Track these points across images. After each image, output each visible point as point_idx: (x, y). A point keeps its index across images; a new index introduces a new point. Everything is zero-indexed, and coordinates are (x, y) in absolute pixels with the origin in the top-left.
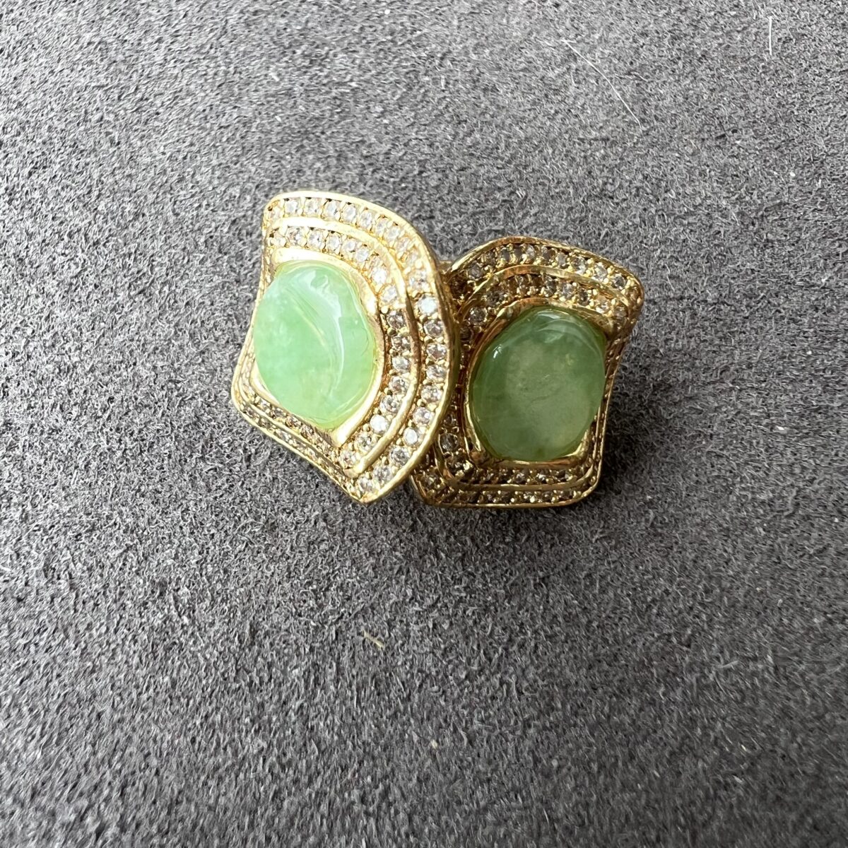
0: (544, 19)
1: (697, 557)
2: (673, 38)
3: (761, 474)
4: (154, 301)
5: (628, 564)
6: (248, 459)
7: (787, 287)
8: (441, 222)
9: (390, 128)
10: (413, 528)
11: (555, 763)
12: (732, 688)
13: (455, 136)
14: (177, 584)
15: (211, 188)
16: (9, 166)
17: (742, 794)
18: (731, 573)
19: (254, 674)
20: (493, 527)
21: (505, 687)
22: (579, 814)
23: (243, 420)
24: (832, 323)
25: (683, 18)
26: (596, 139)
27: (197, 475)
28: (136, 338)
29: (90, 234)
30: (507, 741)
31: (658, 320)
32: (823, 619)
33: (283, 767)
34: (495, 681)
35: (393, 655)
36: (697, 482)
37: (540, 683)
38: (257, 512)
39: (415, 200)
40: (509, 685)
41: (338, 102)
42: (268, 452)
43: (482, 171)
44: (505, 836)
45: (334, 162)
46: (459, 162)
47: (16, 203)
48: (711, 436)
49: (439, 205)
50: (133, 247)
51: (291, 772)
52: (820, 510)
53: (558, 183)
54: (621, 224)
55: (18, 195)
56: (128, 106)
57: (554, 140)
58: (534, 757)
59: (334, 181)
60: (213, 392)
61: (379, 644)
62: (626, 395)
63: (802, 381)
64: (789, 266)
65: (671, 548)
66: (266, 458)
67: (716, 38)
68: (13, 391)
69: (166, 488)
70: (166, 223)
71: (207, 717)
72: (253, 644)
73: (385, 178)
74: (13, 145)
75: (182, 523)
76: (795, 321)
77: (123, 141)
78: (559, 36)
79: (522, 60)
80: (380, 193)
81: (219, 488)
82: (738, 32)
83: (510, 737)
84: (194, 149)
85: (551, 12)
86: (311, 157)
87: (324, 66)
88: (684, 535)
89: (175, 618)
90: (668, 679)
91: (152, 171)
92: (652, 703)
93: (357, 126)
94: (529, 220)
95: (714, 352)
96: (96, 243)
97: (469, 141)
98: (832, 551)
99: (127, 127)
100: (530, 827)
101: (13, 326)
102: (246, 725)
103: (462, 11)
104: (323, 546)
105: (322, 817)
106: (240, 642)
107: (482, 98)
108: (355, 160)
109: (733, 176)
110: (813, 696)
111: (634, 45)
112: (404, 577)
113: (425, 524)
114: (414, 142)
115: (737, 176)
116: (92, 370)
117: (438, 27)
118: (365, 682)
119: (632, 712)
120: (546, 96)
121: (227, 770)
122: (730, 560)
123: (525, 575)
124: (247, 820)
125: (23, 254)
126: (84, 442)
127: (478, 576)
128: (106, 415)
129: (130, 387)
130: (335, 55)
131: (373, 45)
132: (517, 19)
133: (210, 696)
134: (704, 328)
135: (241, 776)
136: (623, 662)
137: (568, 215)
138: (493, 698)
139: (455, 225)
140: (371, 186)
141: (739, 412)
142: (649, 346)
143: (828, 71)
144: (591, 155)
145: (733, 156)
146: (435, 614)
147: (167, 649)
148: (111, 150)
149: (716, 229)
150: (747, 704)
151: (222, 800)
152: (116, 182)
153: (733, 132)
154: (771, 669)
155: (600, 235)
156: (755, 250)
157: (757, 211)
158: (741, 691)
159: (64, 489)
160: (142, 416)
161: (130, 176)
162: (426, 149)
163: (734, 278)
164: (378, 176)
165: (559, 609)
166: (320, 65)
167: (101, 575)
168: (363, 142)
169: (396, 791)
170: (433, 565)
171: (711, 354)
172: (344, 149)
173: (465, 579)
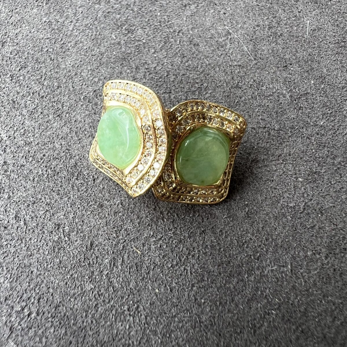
0: (219, 18)
1: (263, 226)
2: (269, 28)
3: (291, 196)
4: (63, 119)
5: (237, 227)
6: (94, 180)
7: (307, 125)
8: (174, 94)
9: (157, 58)
10: (155, 209)
11: (203, 301)
12: (274, 277)
13: (182, 62)
14: (64, 225)
15: (87, 78)
16: (12, 67)
17: (275, 317)
18: (276, 233)
19: (91, 260)
20: (185, 211)
21: (186, 271)
22: (211, 321)
23: (93, 165)
24: (324, 140)
25: (274, 20)
26: (236, 65)
27: (75, 185)
28: (55, 133)
29: (41, 93)
30: (185, 291)
31: (255, 136)
32: (311, 253)
33: (99, 295)
34: (182, 268)
35: (144, 256)
36: (266, 198)
37: (199, 270)
38: (96, 200)
39: (165, 86)
40: (187, 270)
41: (138, 48)
42: (102, 178)
43: (191, 76)
44: (182, 327)
45: (134, 70)
46: (182, 72)
47: (13, 80)
48: (273, 181)
49: (173, 88)
50: (56, 99)
51: (102, 298)
52: (314, 211)
53: (220, 82)
54: (243, 98)
55: (14, 78)
56: (58, 46)
57: (220, 65)
58: (195, 298)
59: (134, 77)
60: (83, 154)
61: (139, 252)
62: (241, 163)
63: (310, 161)
64: (308, 117)
65: (254, 222)
66: (101, 180)
67: (287, 28)
68: (8, 150)
69: (63, 189)
70: (69, 90)
71: (72, 275)
72: (91, 249)
73: (154, 77)
74: (14, 59)
75: (68, 202)
76: (309, 139)
77: (55, 59)
78: (225, 25)
79: (210, 34)
80: (151, 83)
81: (82, 190)
82: (295, 26)
83: (187, 290)
84: (82, 63)
85: (222, 16)
86: (126, 68)
87: (133, 34)
88: (259, 218)
89: (63, 238)
90: (249, 272)
91: (65, 71)
92: (242, 280)
93: (144, 57)
94: (208, 95)
95: (276, 149)
96: (42, 97)
97: (187, 64)
98: (317, 227)
99: (57, 54)
100: (191, 324)
101: (10, 126)
102: (87, 279)
103: (188, 14)
104: (120, 214)
105: (113, 315)
106: (87, 248)
107: (193, 48)
108: (142, 70)
109: (289, 82)
110: (305, 282)
111: (254, 30)
112: (150, 227)
113: (160, 208)
114: (166, 64)
115: (290, 82)
116: (38, 144)
117: (178, 20)
118: (132, 266)
119: (234, 283)
120: (218, 48)
121: (78, 295)
122: (276, 228)
123: (197, 229)
124: (84, 314)
125: (15, 100)
126: (33, 171)
127: (178, 229)
128: (42, 161)
129: (51, 151)
130: (138, 30)
131: (152, 26)
132: (209, 18)
133: (74, 268)
134: (273, 140)
135: (84, 298)
136: (232, 264)
137: (223, 94)
138: (181, 275)
139: (179, 96)
140: (148, 80)
141: (284, 172)
142: (251, 145)
143: (330, 42)
144: (234, 71)
145: (289, 74)
146: (161, 242)
147: (59, 249)
148: (50, 62)
149: (281, 102)
150: (279, 283)
151: (76, 306)
152: (52, 74)
153: (290, 65)
154: (290, 271)
155: (235, 102)
156: (295, 110)
157: (297, 96)
158: (277, 278)
159: (24, 188)
160: (55, 162)
161: (57, 72)
162: (170, 67)
163: (286, 121)
164: (151, 76)
165: (208, 243)
166: (132, 33)
167: (36, 220)
168: (146, 63)
169: (142, 307)
170: (161, 224)
171: (275, 150)
172: (139, 65)
173: (173, 229)
